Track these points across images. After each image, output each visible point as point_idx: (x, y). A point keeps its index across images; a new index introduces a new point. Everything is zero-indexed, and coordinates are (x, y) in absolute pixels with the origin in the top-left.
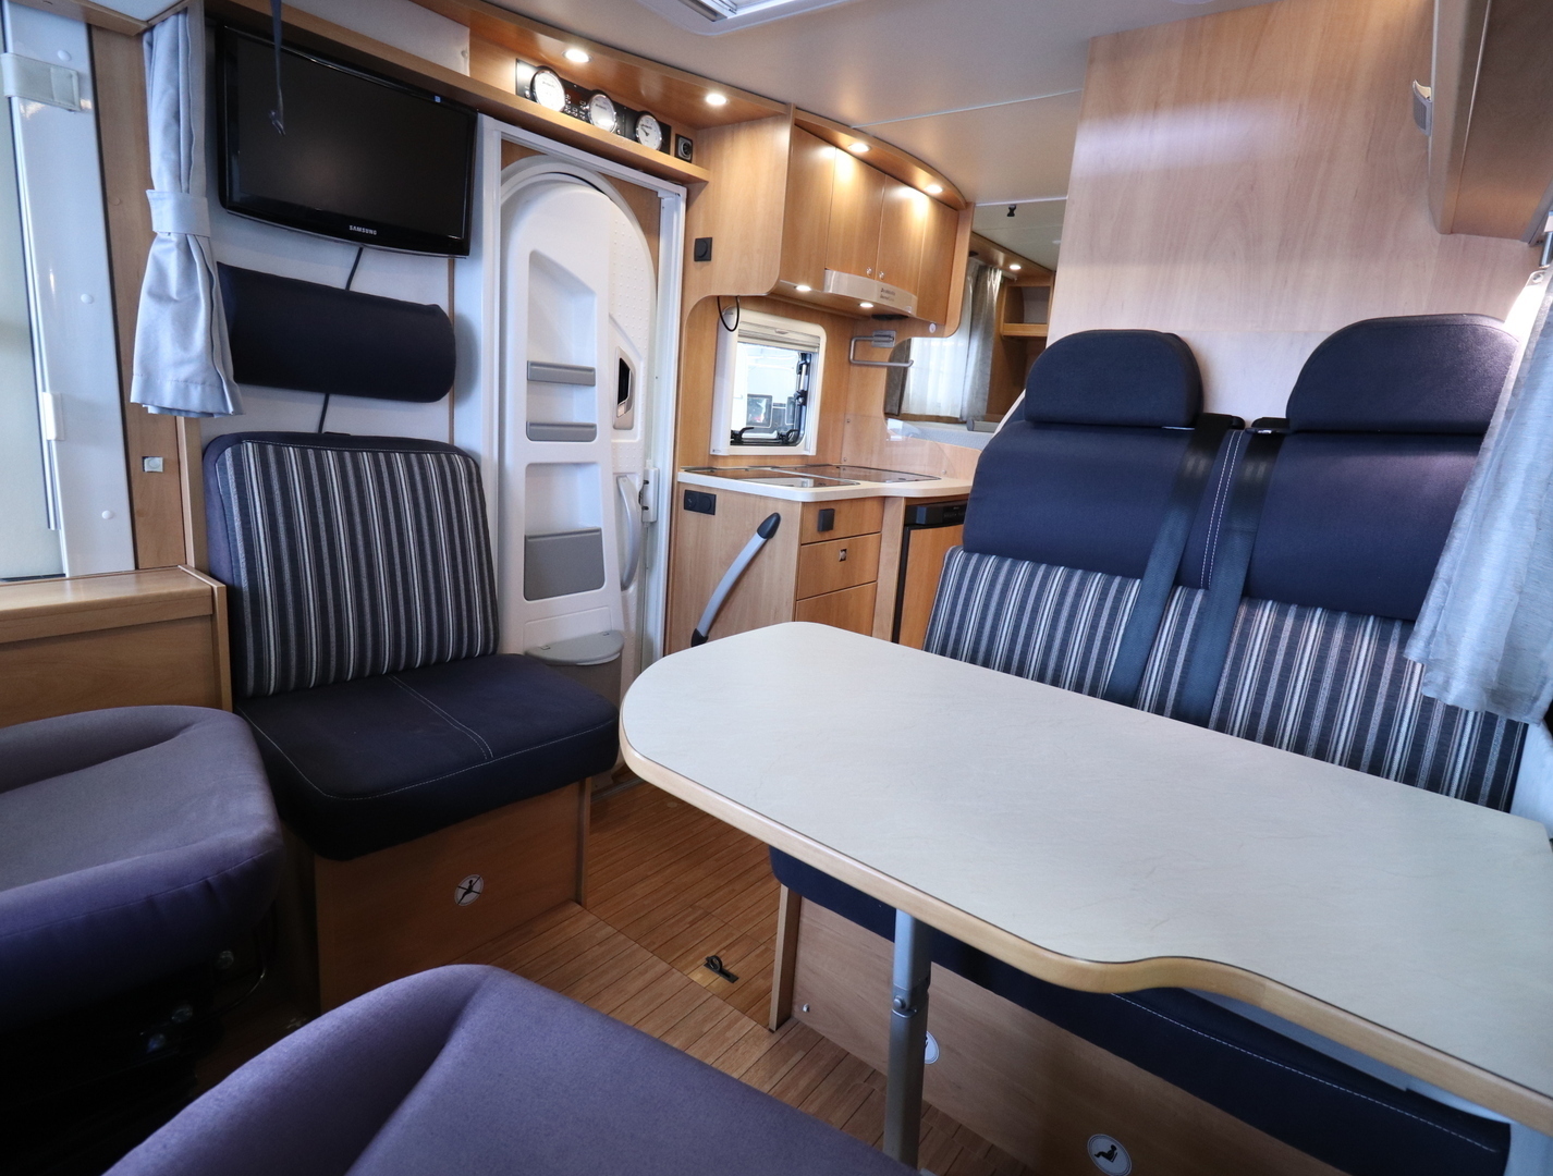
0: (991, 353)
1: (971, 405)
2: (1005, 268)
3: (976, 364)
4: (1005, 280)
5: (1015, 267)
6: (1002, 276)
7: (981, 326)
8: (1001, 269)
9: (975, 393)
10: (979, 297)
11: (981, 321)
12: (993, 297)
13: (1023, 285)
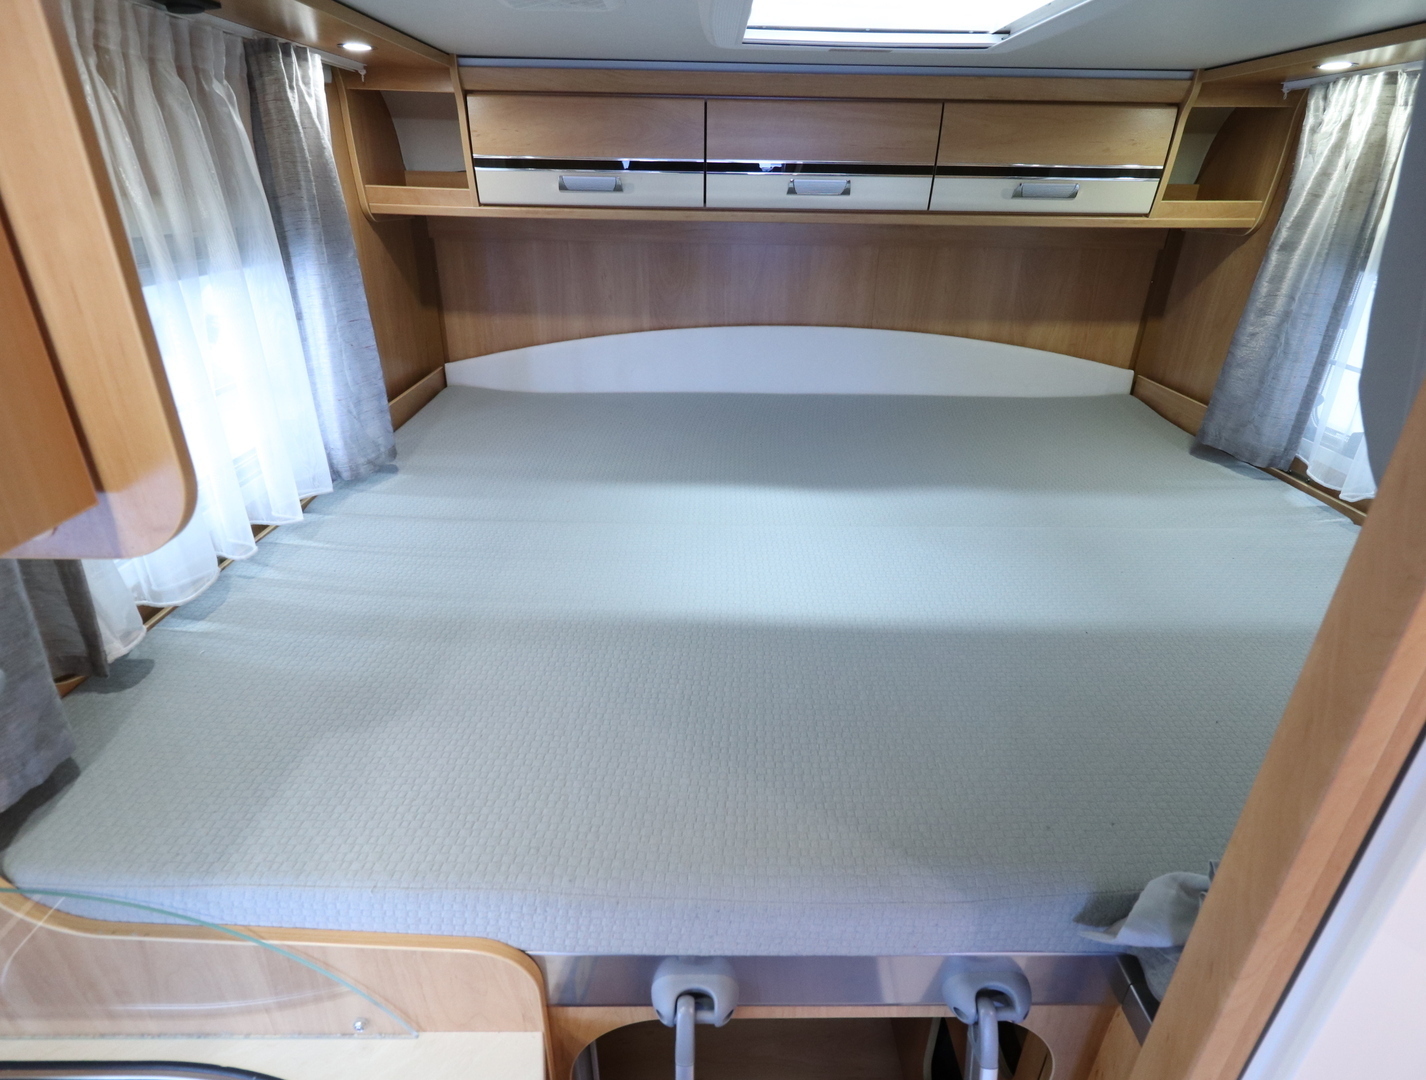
0: (361, 291)
1: (353, 439)
2: (329, 43)
3: (331, 336)
4: (338, 78)
5: (357, 47)
6: (326, 67)
7: (311, 231)
8: (316, 48)
9: (352, 408)
10: (276, 141)
11: (308, 216)
12: (318, 136)
13: (385, 86)
